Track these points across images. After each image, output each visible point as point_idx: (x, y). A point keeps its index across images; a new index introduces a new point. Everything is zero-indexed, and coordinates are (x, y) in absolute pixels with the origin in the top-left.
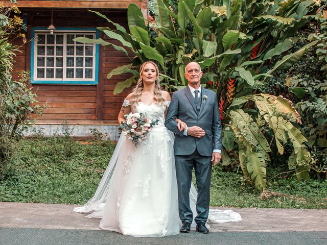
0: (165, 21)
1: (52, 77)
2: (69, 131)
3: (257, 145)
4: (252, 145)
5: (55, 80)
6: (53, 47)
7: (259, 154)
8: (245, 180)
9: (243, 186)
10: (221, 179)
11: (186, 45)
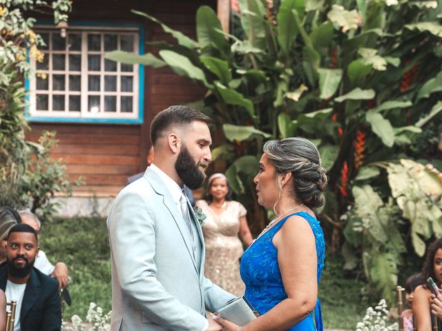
0: (256, 27)
1: (62, 109)
2: (100, 210)
3: (387, 242)
4: (379, 242)
5: (67, 115)
6: (63, 56)
7: (389, 256)
8: (367, 292)
9: (365, 301)
10: (339, 290)
11: (290, 72)
